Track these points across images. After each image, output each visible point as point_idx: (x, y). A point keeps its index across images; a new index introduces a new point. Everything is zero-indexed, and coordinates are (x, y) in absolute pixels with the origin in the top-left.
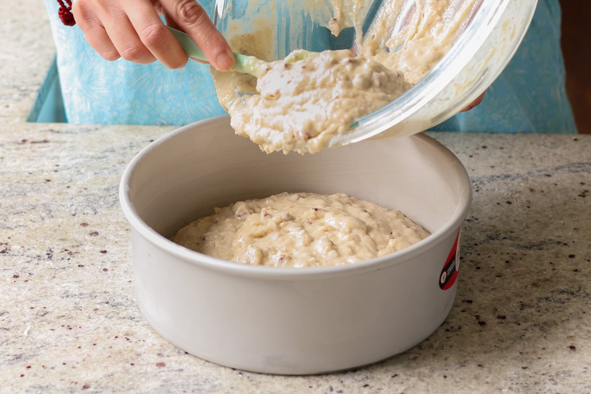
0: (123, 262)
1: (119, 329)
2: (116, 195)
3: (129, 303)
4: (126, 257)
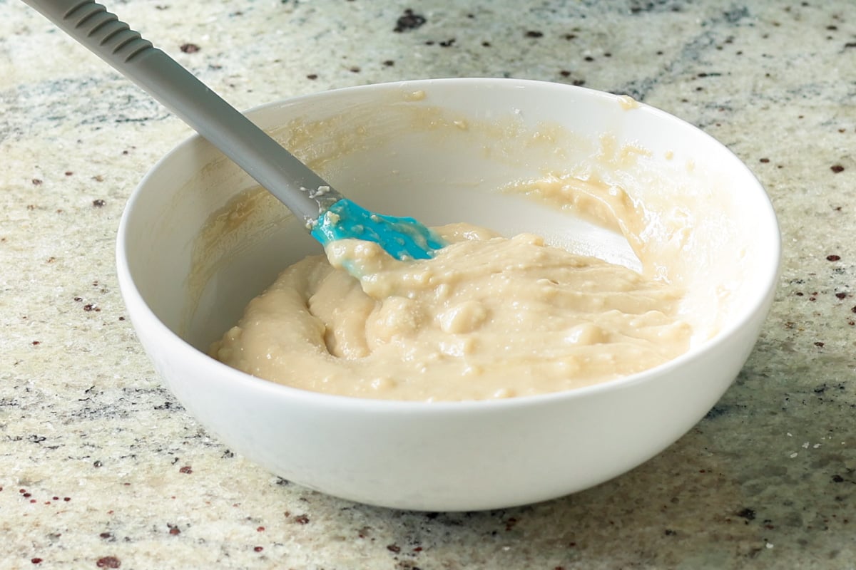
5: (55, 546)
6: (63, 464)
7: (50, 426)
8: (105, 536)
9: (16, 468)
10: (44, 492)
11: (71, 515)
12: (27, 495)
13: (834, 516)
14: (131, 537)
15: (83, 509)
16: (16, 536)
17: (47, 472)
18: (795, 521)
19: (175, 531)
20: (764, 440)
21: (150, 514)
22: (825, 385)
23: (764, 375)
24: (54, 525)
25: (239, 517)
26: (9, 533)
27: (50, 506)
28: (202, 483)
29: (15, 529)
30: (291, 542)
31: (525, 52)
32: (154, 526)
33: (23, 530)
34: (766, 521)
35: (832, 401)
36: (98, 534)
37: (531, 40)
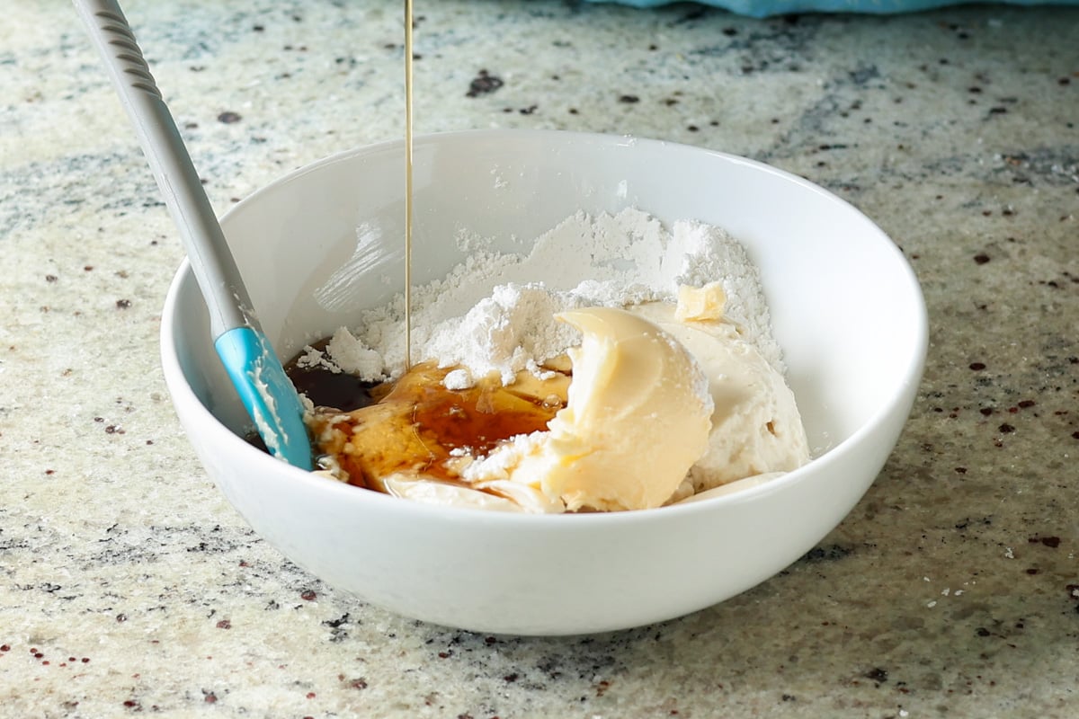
0: (29, 410)
1: (14, 624)
2: (16, 199)
3: (45, 539)
4: (39, 395)
5: (71, 716)
6: (81, 618)
7: (65, 572)
8: (129, 704)
9: (26, 623)
10: (59, 652)
11: (90, 679)
13: (979, 677)
14: (160, 705)
15: (104, 672)
16: (26, 705)
17: (62, 628)
18: (933, 683)
19: (211, 698)
20: (897, 586)
21: (182, 678)
22: (968, 519)
23: (897, 507)
24: (70, 691)
25: (285, 681)
26: (17, 701)
27: (65, 669)
28: (243, 640)
29: (25, 696)
30: (346, 710)
31: (618, 120)
32: (187, 692)
33: (34, 698)
34: (900, 683)
35: (976, 538)
36: (122, 703)
37: (625, 106)
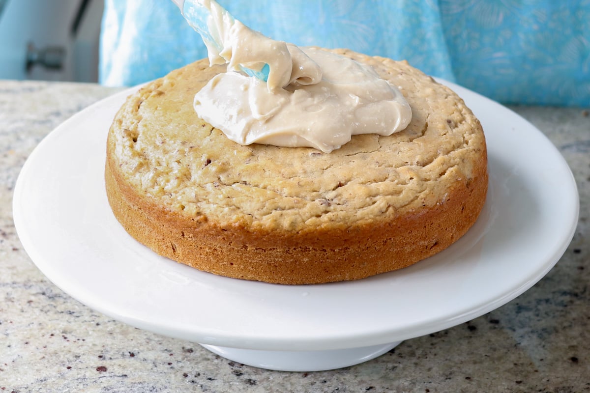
5: (78, 361)
6: (82, 324)
7: (76, 307)
8: (100, 357)
9: (61, 326)
10: (73, 337)
11: (85, 347)
12: (65, 338)
13: (430, 352)
14: (112, 357)
15: (91, 345)
16: (60, 357)
17: (75, 328)
18: (412, 354)
19: (132, 355)
21: (121, 347)
24: (78, 352)
25: (162, 349)
26: (57, 355)
27: (76, 344)
28: (145, 333)
29: (60, 353)
30: (185, 360)
32: (123, 353)
33: (63, 354)
34: (399, 354)
36: (97, 356)
